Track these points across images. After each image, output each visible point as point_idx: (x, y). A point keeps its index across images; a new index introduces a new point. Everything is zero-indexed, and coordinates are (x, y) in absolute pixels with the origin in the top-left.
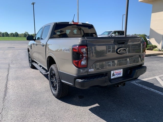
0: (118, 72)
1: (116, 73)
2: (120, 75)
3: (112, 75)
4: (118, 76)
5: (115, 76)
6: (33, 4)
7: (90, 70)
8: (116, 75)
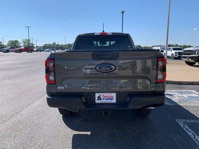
0: (107, 96)
1: (103, 97)
2: (111, 101)
3: (96, 99)
4: (107, 101)
5: (102, 101)
6: (123, 13)
7: (59, 87)
8: (104, 100)
